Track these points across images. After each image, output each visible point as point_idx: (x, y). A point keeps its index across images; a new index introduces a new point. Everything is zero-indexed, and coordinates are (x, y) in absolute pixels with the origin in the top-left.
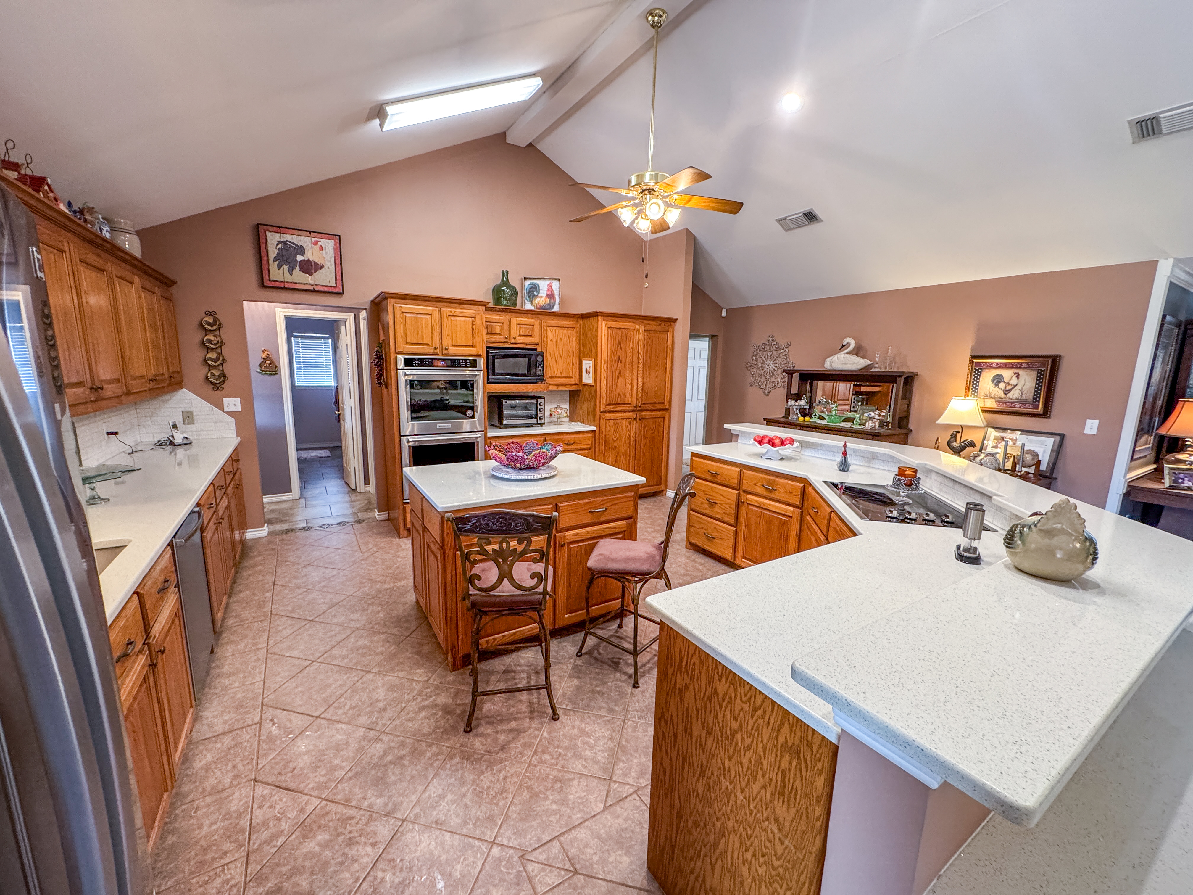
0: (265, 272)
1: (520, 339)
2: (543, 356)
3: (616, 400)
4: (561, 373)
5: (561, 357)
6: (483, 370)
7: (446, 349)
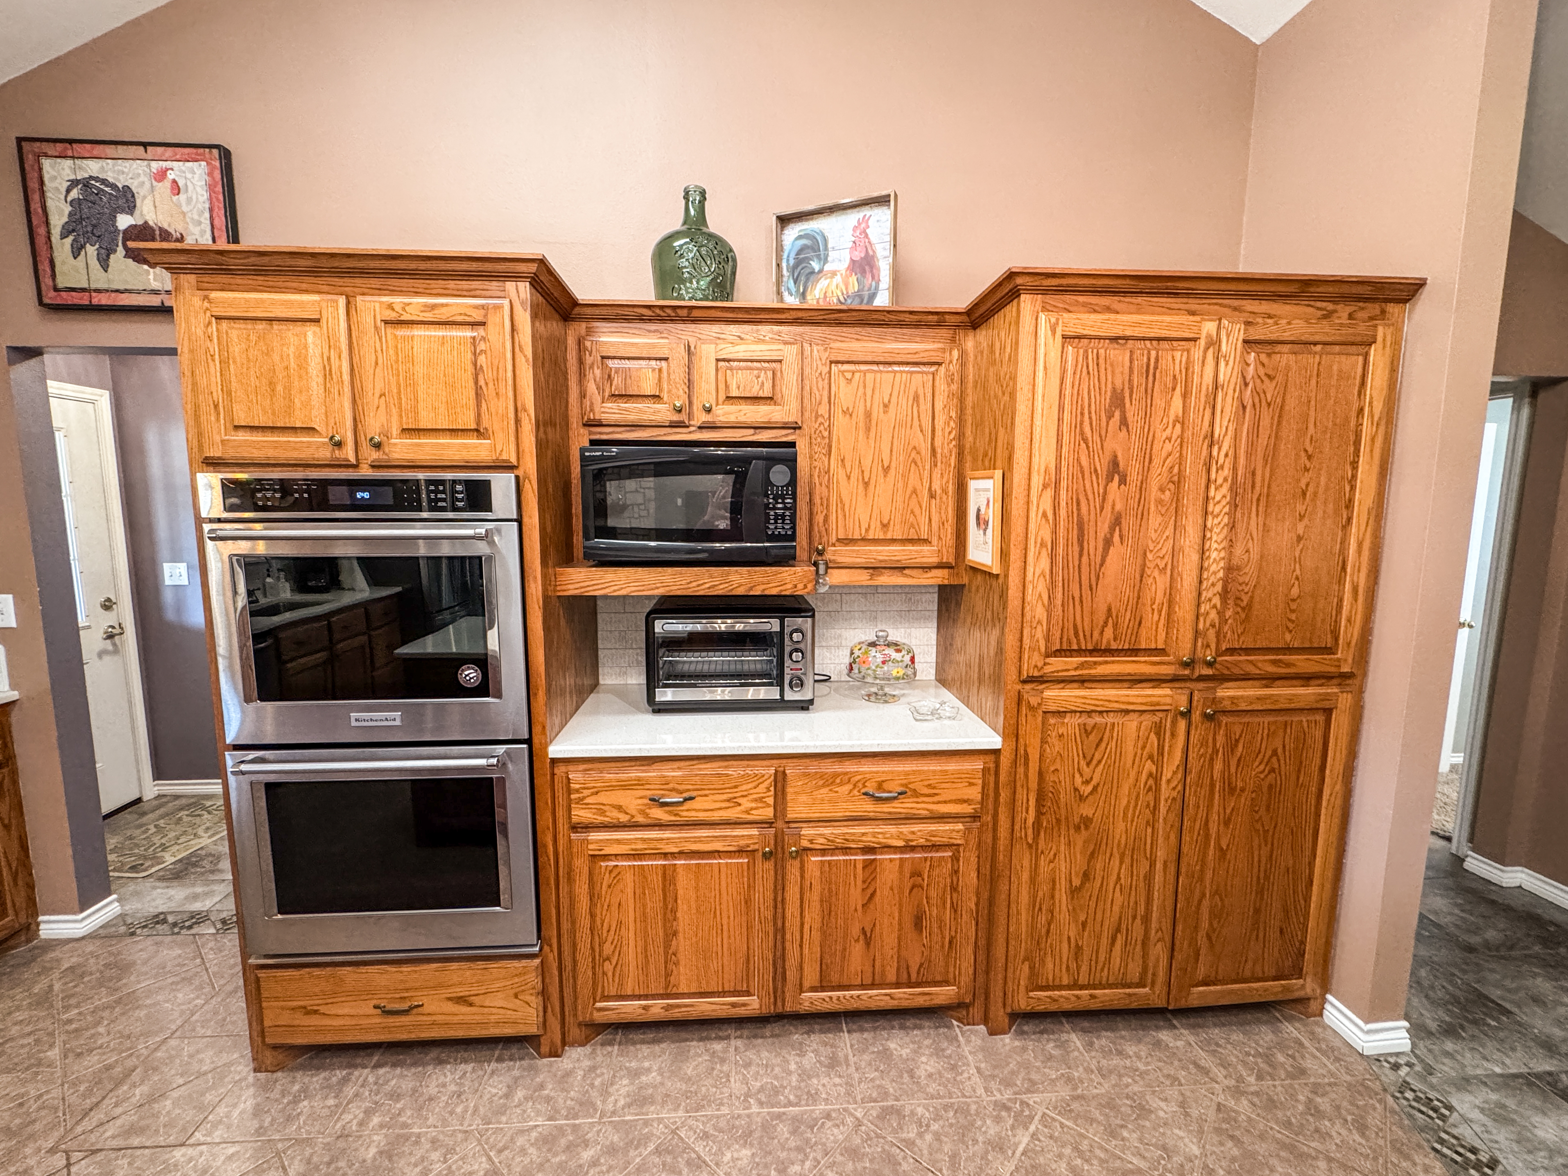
0: (45, 267)
1: (726, 413)
2: (791, 462)
3: (1096, 635)
4: (885, 526)
5: (886, 470)
6: (519, 521)
7: (378, 446)
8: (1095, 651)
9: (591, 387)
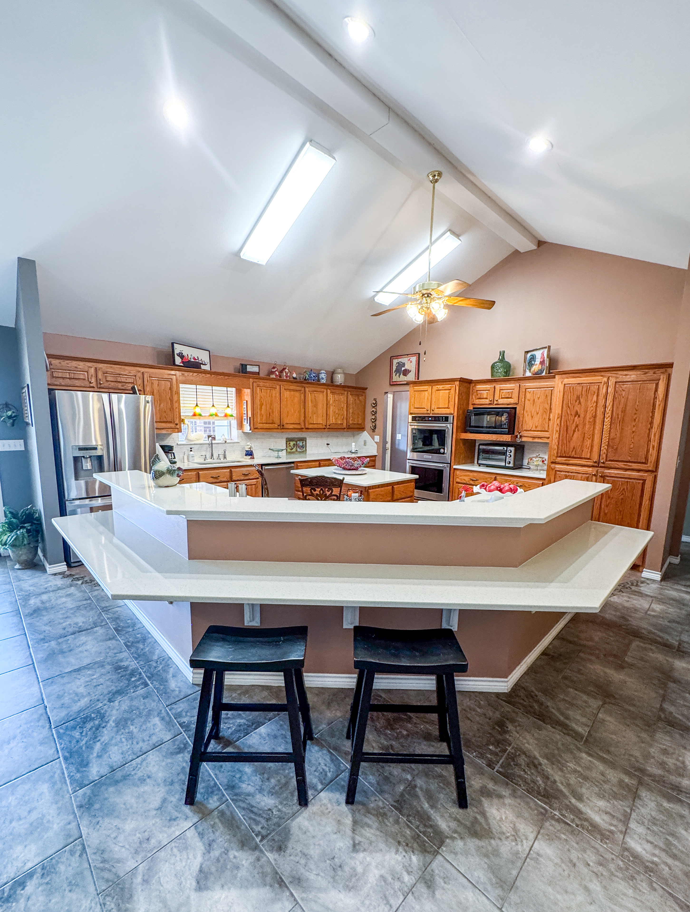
0: (391, 378)
1: (501, 401)
3: (570, 453)
4: (536, 427)
5: (538, 413)
6: (453, 424)
7: (433, 411)
8: (570, 457)
9: (474, 396)
